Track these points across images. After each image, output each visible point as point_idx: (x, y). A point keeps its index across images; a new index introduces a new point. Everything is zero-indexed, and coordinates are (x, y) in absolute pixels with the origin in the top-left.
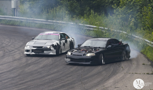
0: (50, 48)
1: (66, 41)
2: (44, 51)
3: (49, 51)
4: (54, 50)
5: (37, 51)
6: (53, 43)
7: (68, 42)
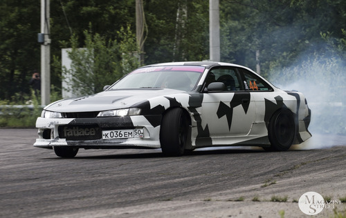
0: (128, 116)
1: (243, 100)
2: (104, 132)
3: (123, 132)
4: (148, 125)
5: (79, 134)
6: (148, 100)
7: (251, 104)
